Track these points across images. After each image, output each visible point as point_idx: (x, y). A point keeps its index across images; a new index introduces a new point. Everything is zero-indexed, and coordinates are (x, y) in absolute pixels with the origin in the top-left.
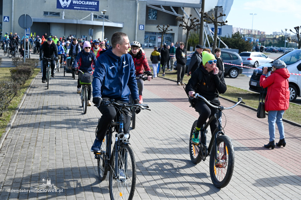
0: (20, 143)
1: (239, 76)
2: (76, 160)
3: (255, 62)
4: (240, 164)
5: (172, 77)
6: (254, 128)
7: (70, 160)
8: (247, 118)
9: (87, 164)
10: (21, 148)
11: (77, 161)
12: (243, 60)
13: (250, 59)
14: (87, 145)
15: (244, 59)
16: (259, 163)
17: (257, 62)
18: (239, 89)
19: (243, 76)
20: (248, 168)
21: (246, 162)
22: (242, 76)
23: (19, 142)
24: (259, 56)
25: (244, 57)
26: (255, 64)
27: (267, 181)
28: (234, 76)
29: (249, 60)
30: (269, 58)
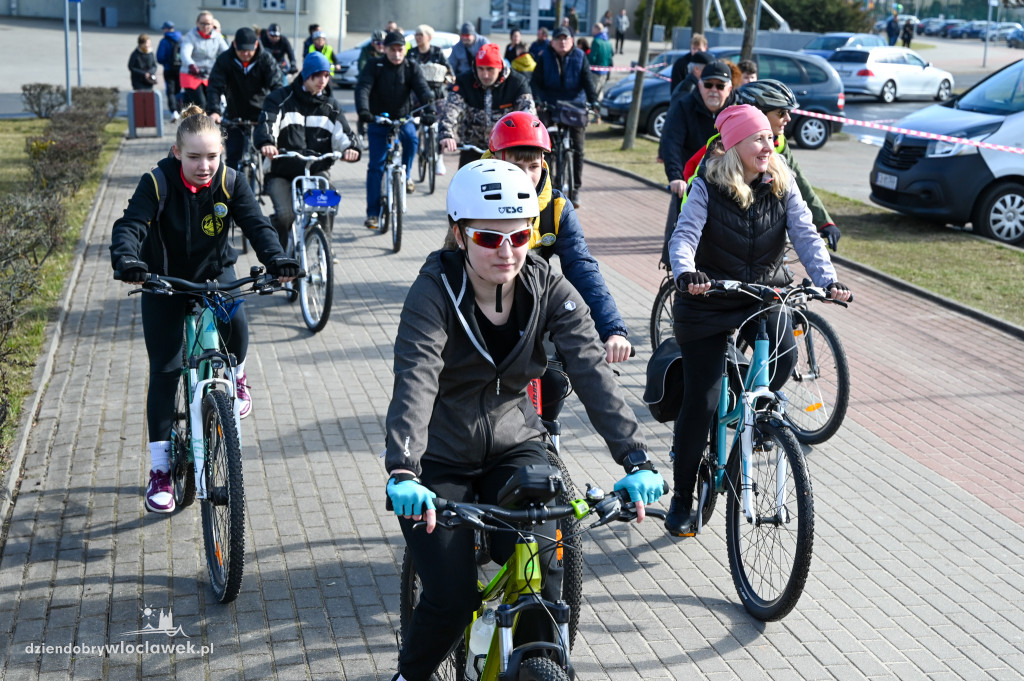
0: (88, 437)
1: (832, 140)
2: (289, 499)
3: (886, 85)
4: (853, 502)
5: (597, 150)
6: (893, 357)
7: (269, 500)
8: (868, 318)
9: (329, 514)
10: (93, 457)
11: (296, 505)
12: (841, 76)
13: (865, 73)
14: (323, 440)
15: (846, 72)
16: (916, 494)
17: (890, 84)
18: (835, 195)
19: (845, 138)
20: (880, 518)
21: (870, 494)
22: (839, 139)
23: (84, 432)
24: (898, 62)
25: (848, 67)
26: (886, 89)
27: (948, 565)
28: (813, 140)
29: (864, 78)
30: (934, 66)
